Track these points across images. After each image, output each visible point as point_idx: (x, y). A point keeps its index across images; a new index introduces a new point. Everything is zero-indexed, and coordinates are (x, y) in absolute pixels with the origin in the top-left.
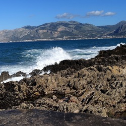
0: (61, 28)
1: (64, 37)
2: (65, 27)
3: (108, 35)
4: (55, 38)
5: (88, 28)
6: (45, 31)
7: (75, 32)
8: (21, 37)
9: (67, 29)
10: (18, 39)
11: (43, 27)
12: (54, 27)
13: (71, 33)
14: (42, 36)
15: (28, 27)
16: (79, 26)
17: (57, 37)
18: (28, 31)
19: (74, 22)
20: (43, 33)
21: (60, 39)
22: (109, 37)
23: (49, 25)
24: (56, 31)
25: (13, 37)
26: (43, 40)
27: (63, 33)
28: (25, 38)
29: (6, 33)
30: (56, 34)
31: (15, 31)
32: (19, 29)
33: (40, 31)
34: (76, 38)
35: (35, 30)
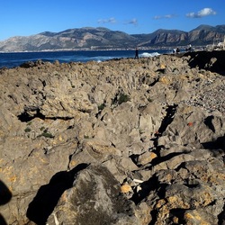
0: (87, 36)
1: (92, 47)
2: (92, 35)
4: (80, 48)
6: (68, 39)
7: (105, 41)
8: (39, 45)
9: (95, 37)
10: (34, 48)
11: (66, 34)
12: (79, 34)
13: (100, 42)
15: (47, 34)
16: (108, 34)
17: (83, 47)
18: (47, 39)
19: (104, 29)
20: (66, 42)
21: (87, 49)
22: (144, 48)
23: (73, 31)
24: (82, 39)
25: (28, 46)
26: (66, 49)
27: (90, 42)
28: (44, 46)
29: (20, 40)
30: (82, 43)
31: (31, 39)
32: (35, 36)
33: (63, 39)
34: (106, 48)
35: (55, 37)
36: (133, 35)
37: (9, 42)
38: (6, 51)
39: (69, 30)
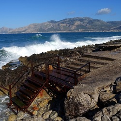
0: (77, 23)
1: (80, 30)
2: (80, 22)
3: (115, 29)
4: (72, 30)
5: (98, 23)
6: (64, 25)
7: (88, 26)
8: (46, 29)
9: (82, 23)
10: (44, 30)
11: (63, 22)
12: (72, 21)
13: (85, 26)
14: (62, 29)
15: (52, 22)
16: (91, 22)
17: (74, 30)
18: (52, 25)
19: (88, 18)
20: (63, 26)
21: (76, 31)
22: (115, 31)
23: (68, 20)
24: (73, 25)
26: (63, 31)
27: (78, 27)
28: (49, 29)
29: (35, 26)
30: (73, 27)
31: (42, 25)
32: (45, 23)
33: (61, 25)
34: (89, 31)
35: (57, 24)
36: (108, 22)
37: (29, 27)
38: (27, 32)
39: (66, 19)
